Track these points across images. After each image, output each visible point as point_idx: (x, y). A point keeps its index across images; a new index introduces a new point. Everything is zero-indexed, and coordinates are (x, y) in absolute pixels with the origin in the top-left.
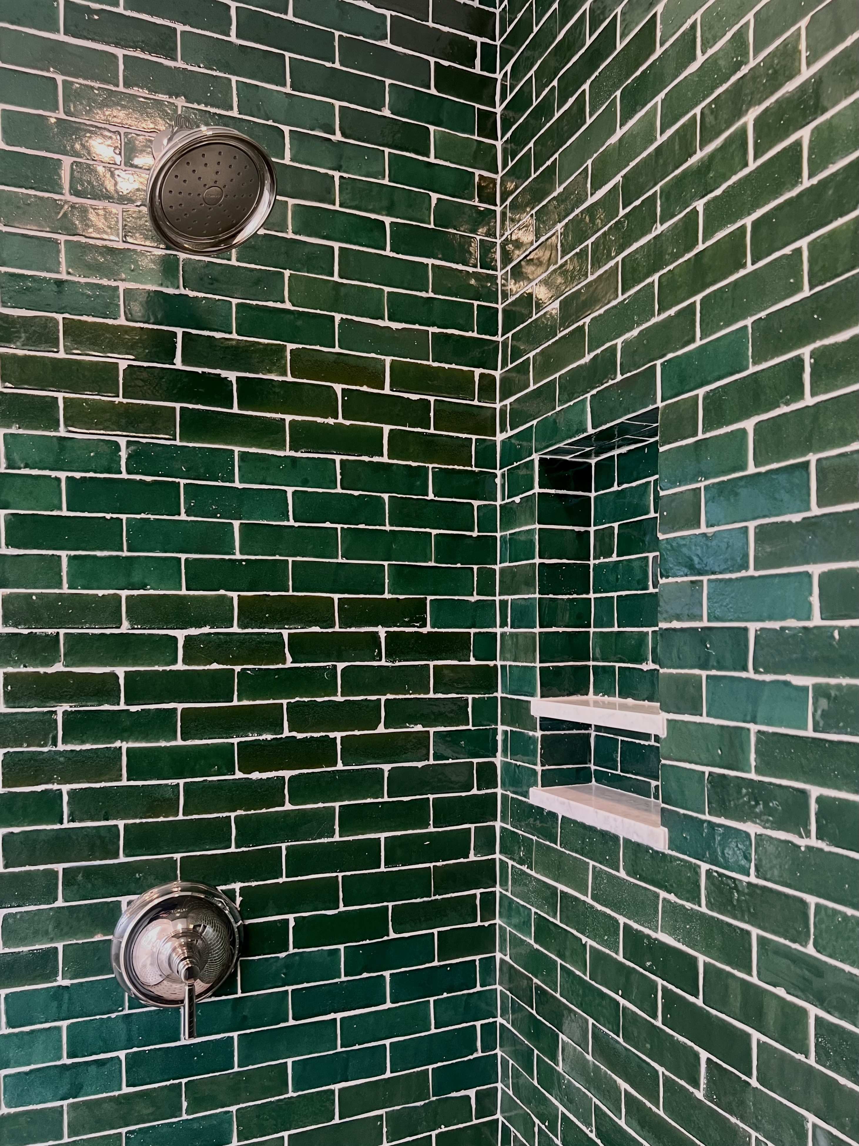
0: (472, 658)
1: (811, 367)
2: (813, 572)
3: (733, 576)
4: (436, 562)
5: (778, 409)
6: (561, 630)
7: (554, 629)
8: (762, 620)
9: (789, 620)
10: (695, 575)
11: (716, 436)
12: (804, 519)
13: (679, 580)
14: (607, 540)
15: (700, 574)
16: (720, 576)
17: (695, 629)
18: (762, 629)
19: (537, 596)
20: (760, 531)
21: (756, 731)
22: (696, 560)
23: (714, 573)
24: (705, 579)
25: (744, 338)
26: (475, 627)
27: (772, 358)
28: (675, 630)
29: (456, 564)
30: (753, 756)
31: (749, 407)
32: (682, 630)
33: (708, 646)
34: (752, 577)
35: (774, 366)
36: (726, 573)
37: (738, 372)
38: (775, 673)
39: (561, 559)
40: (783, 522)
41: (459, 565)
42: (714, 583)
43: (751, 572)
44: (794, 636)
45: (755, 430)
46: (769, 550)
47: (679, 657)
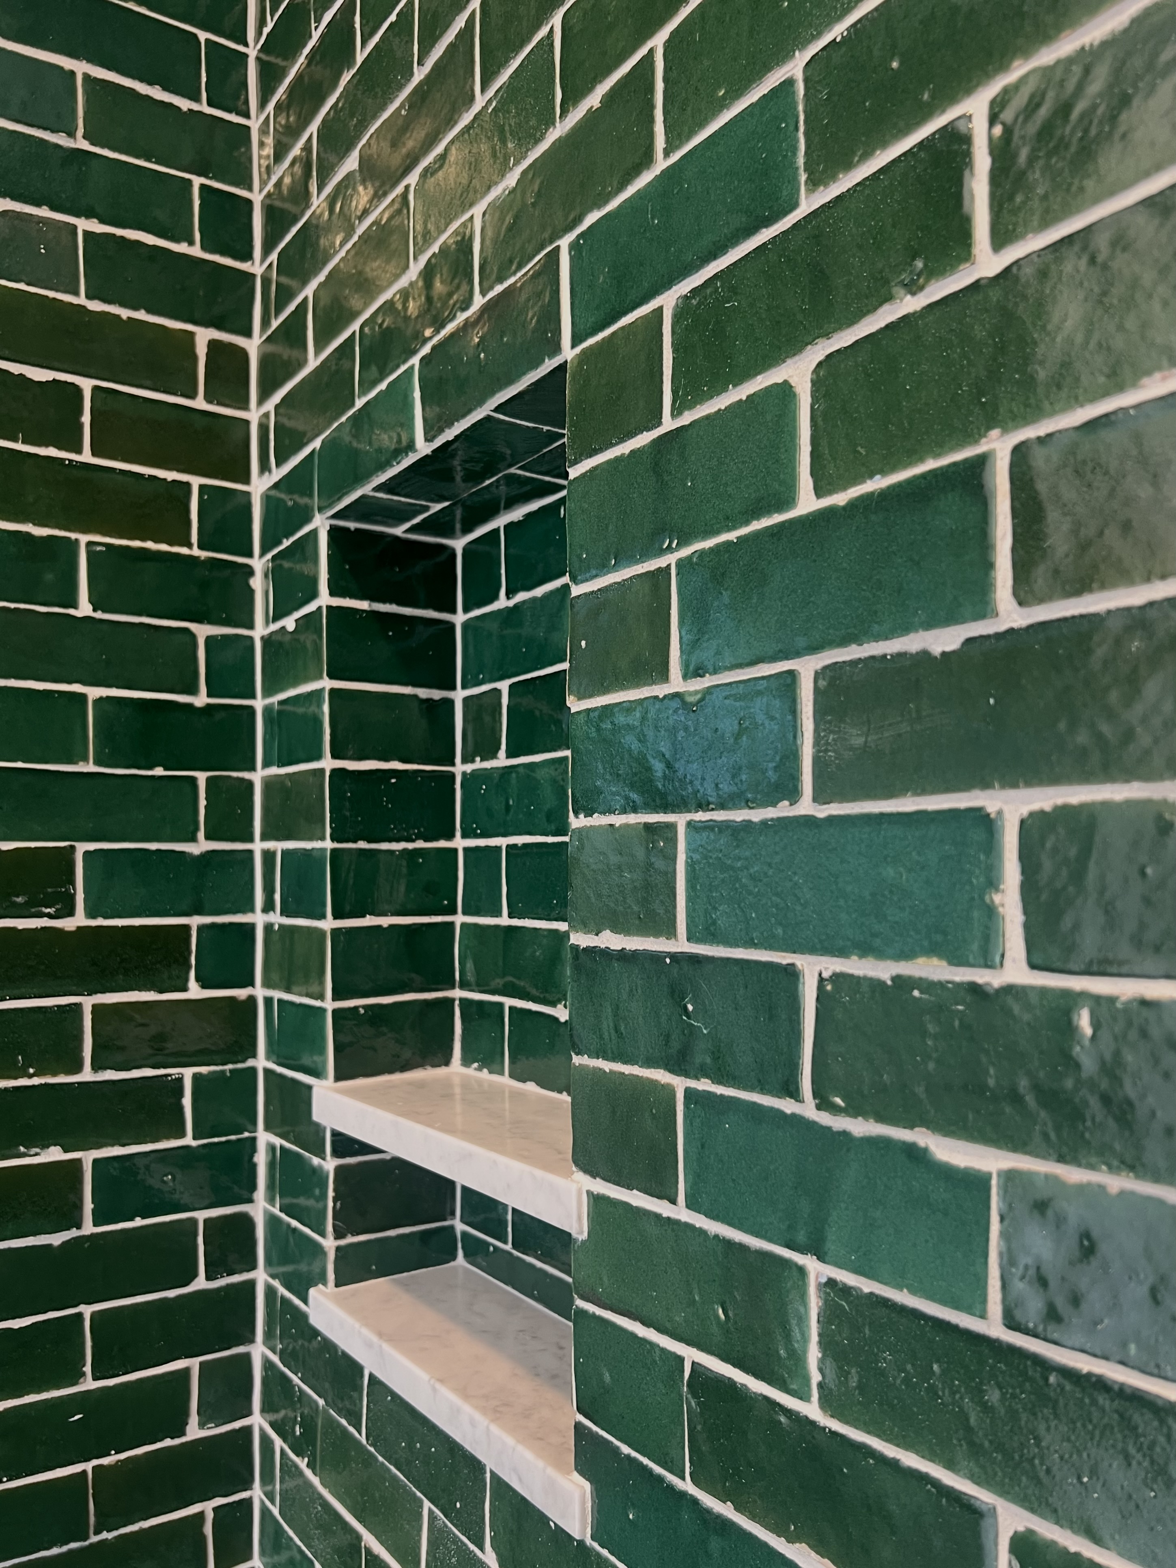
0: (192, 983)
1: (991, 153)
2: (1000, 813)
3: (757, 815)
4: (97, 763)
5: (886, 307)
6: (385, 921)
7: (369, 921)
8: (842, 953)
9: (921, 960)
10: (655, 810)
11: (707, 417)
12: (969, 641)
13: (618, 820)
14: (487, 719)
15: (666, 808)
16: (720, 816)
17: (656, 958)
18: (837, 977)
19: (328, 844)
20: (831, 684)
21: (824, 1280)
22: (658, 767)
23: (703, 806)
24: (680, 820)
25: (784, 120)
26: (199, 912)
27: (867, 155)
28: (606, 953)
29: (151, 768)
30: (813, 1354)
31: (800, 317)
32: (623, 955)
33: (690, 1007)
34: (809, 821)
35: (874, 176)
36: (735, 807)
37: (768, 222)
38: (881, 1119)
39: (386, 760)
40: (901, 655)
41: (159, 771)
42: (705, 834)
43: (806, 806)
44: (939, 1010)
45: (816, 384)
46: (859, 741)
47: (617, 1030)
